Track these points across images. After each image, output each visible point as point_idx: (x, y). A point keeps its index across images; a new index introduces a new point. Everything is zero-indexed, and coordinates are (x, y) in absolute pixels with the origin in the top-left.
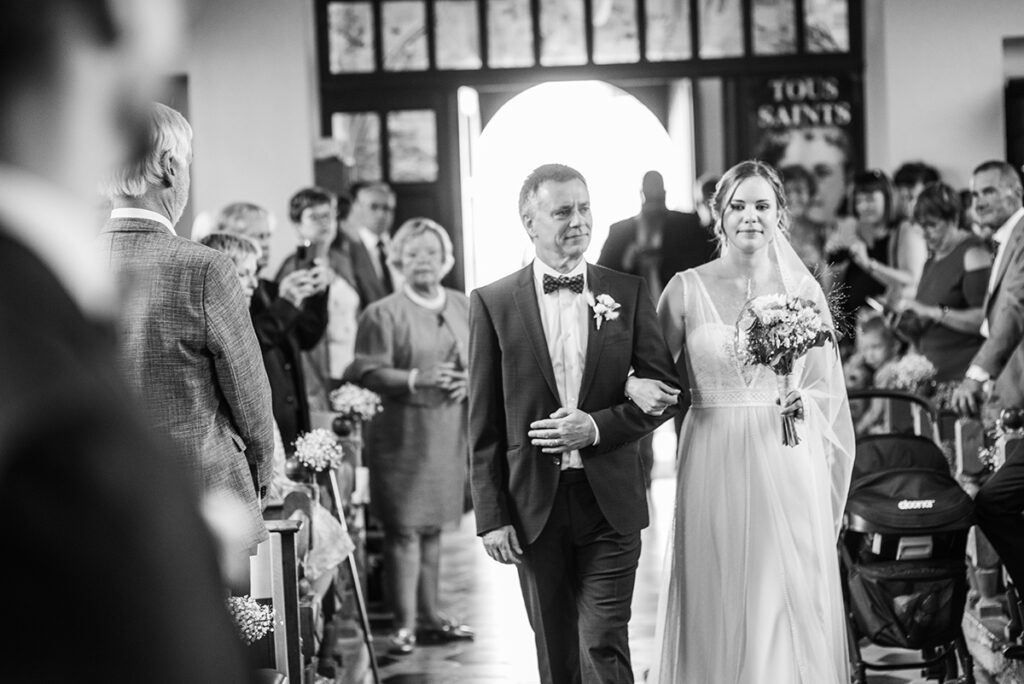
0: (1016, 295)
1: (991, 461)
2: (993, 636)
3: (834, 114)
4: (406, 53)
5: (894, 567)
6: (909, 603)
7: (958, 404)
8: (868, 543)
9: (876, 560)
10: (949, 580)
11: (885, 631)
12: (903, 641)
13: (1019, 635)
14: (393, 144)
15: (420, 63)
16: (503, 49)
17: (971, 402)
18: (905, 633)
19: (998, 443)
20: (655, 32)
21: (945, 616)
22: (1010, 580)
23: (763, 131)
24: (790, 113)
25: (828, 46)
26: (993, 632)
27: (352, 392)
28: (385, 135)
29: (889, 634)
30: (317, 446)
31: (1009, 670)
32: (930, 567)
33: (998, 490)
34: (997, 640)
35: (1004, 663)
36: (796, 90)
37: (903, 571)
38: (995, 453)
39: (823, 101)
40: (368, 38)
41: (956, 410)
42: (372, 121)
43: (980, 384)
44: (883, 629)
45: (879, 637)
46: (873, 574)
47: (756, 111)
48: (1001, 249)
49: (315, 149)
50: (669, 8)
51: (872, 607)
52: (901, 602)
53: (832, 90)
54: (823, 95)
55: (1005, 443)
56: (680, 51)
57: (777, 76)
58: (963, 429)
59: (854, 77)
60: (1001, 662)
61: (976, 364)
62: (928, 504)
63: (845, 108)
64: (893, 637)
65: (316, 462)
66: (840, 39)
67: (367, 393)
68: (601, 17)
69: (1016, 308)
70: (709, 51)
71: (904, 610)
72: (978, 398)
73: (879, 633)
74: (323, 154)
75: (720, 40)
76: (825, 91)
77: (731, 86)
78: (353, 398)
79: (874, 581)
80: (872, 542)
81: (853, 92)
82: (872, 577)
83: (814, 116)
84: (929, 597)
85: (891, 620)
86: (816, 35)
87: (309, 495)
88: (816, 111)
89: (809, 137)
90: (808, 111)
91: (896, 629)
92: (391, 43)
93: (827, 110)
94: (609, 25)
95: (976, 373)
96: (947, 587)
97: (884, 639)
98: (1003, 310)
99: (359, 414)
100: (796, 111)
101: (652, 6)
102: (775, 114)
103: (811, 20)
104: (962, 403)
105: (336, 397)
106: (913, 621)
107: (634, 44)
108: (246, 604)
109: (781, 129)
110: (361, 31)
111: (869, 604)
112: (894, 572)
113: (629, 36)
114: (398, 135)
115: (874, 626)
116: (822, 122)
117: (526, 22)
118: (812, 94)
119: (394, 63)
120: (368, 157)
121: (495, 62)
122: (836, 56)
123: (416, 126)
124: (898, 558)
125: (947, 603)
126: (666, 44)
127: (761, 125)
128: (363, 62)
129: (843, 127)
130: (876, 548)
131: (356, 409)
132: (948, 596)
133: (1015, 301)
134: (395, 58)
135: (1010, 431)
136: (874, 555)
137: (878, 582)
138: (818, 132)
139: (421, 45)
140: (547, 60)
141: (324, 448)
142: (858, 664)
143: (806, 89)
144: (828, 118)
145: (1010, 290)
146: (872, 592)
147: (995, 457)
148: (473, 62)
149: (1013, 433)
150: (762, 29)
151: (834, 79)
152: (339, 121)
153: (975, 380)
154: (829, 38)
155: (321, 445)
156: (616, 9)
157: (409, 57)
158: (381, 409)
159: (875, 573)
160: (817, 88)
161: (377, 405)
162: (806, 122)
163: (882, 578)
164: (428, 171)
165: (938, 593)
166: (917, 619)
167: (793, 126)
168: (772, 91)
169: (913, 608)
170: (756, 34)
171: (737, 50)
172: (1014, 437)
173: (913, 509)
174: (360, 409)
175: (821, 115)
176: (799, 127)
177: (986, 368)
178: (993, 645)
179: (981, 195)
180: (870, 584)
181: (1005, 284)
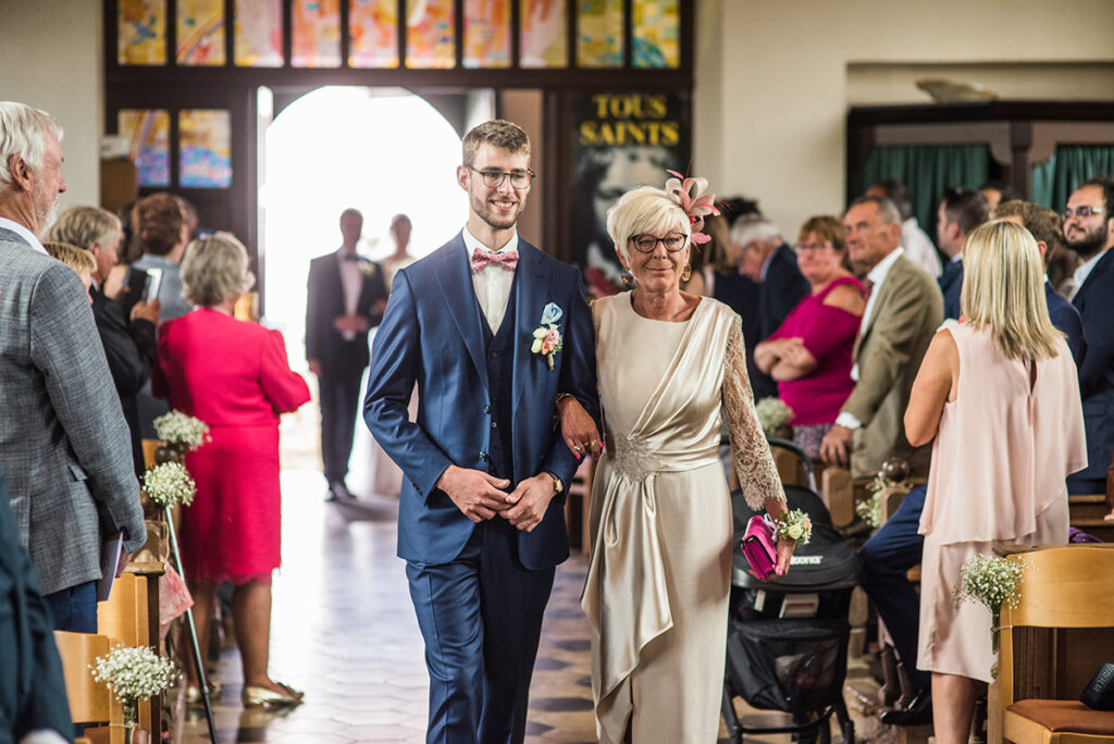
0: (889, 339)
1: (869, 515)
2: (865, 700)
3: (661, 134)
4: (201, 45)
5: (777, 625)
6: (792, 664)
7: (827, 453)
8: (750, 599)
9: (758, 617)
10: (832, 642)
11: (765, 693)
12: (782, 704)
13: (898, 699)
14: (184, 145)
15: (217, 58)
16: (309, 47)
17: (842, 451)
18: (785, 694)
19: (877, 496)
20: (474, 36)
21: (826, 679)
22: (890, 641)
23: (584, 149)
24: (614, 131)
25: (657, 62)
26: (865, 695)
27: (179, 420)
28: (175, 136)
29: (768, 696)
30: (169, 481)
31: (885, 736)
32: (815, 627)
33: (886, 547)
34: (870, 703)
35: (879, 728)
36: (621, 107)
37: (787, 630)
38: (873, 507)
39: (649, 120)
40: (160, 28)
41: (824, 458)
42: (161, 118)
43: (851, 432)
44: (762, 690)
45: (757, 699)
46: (755, 633)
47: (578, 126)
48: (876, 290)
49: (103, 148)
50: (488, 13)
51: (751, 667)
52: (784, 662)
53: (659, 108)
54: (650, 114)
55: (887, 497)
56: (499, 58)
57: (602, 91)
58: (832, 479)
59: (683, 96)
60: (875, 727)
61: (847, 411)
62: (816, 560)
63: (674, 128)
64: (771, 699)
65: (167, 497)
66: (670, 54)
67: (195, 421)
68: (416, 17)
69: (889, 353)
70: (530, 60)
71: (787, 672)
72: (848, 448)
73: (757, 695)
74: (108, 154)
75: (542, 48)
76: (654, 110)
77: (553, 99)
78: (182, 427)
79: (756, 640)
80: (755, 598)
81: (681, 113)
82: (753, 635)
83: (639, 136)
84: (813, 657)
85: (771, 682)
86: (644, 49)
87: (158, 534)
88: (642, 130)
89: (633, 158)
90: (633, 129)
91: (776, 690)
92: (185, 35)
93: (654, 129)
94: (424, 27)
95: (846, 420)
96: (830, 649)
97: (763, 701)
98: (875, 354)
99: (186, 445)
100: (621, 129)
101: (471, 9)
102: (598, 131)
103: (639, 33)
104: (832, 451)
105: (160, 425)
106: (794, 682)
107: (450, 48)
108: (144, 656)
109: (603, 148)
110: (153, 21)
111: (748, 664)
112: (778, 631)
113: (444, 40)
114: (190, 136)
115: (753, 688)
116: (647, 142)
117: (333, 20)
118: (638, 112)
119: (188, 57)
120: (155, 158)
121: (299, 61)
122: (665, 72)
123: (210, 126)
124: (781, 616)
125: (830, 667)
126: (483, 50)
127: (583, 142)
128: (153, 53)
129: (671, 149)
130: (759, 605)
131: (184, 439)
132: (831, 659)
133: (888, 346)
134: (190, 53)
135: (893, 484)
136: (757, 612)
137: (761, 641)
138: (643, 153)
139: (218, 39)
140: (356, 61)
141: (176, 483)
142: (735, 728)
143: (632, 105)
144: (654, 138)
145: (882, 333)
146: (751, 651)
147: (874, 511)
148: (274, 60)
149: (896, 487)
150: (587, 40)
151: (662, 97)
152: (125, 118)
153: (846, 428)
154: (658, 52)
155: (173, 480)
156: (432, 10)
157: (205, 51)
158: (209, 439)
159: (757, 632)
160: (644, 106)
161: (205, 436)
162: (631, 141)
163: (763, 637)
164: (221, 176)
165: (823, 653)
166: (800, 681)
167: (616, 145)
168: (595, 107)
169: (797, 669)
170: (581, 44)
171: (560, 61)
172: (896, 490)
173: (799, 565)
174: (189, 439)
175: (647, 134)
176: (623, 146)
177: (857, 416)
178: (865, 709)
179: (854, 229)
180: (751, 643)
181: (878, 327)
